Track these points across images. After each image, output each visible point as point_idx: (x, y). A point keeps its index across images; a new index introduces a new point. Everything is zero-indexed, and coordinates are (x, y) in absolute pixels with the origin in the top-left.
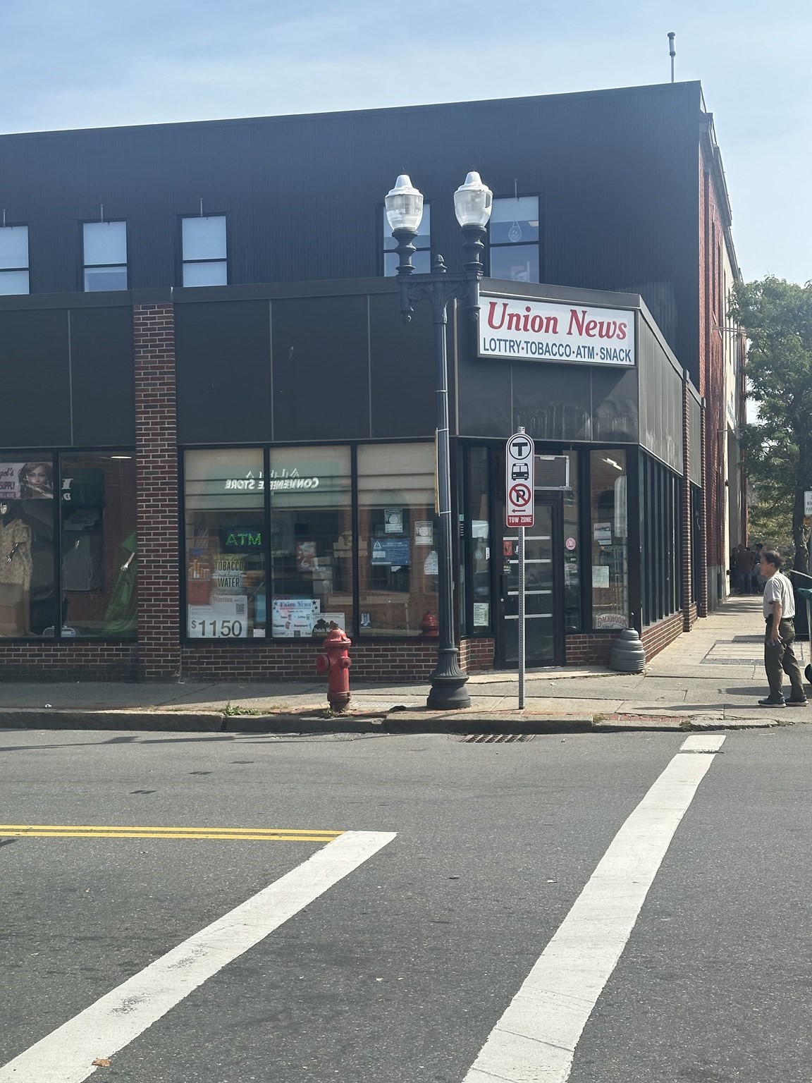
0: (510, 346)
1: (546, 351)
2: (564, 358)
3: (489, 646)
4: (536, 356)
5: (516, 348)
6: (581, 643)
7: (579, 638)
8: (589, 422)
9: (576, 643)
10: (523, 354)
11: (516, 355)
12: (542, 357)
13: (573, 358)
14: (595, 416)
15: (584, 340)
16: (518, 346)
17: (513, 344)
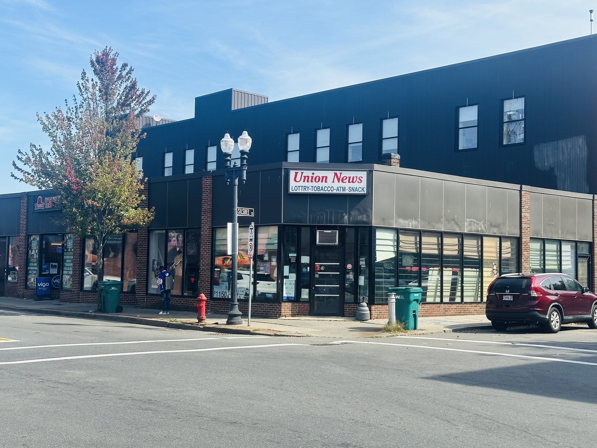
0: (304, 188)
1: (321, 190)
2: (330, 192)
3: (307, 306)
4: (317, 192)
5: (307, 189)
6: (352, 308)
7: (351, 305)
8: (346, 217)
9: (350, 308)
10: (310, 191)
11: (307, 191)
12: (320, 192)
13: (335, 192)
14: (349, 214)
15: (341, 184)
16: (308, 188)
17: (305, 188)
